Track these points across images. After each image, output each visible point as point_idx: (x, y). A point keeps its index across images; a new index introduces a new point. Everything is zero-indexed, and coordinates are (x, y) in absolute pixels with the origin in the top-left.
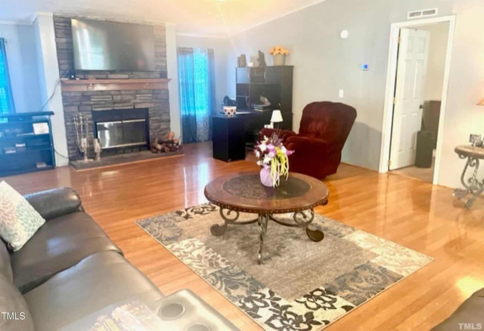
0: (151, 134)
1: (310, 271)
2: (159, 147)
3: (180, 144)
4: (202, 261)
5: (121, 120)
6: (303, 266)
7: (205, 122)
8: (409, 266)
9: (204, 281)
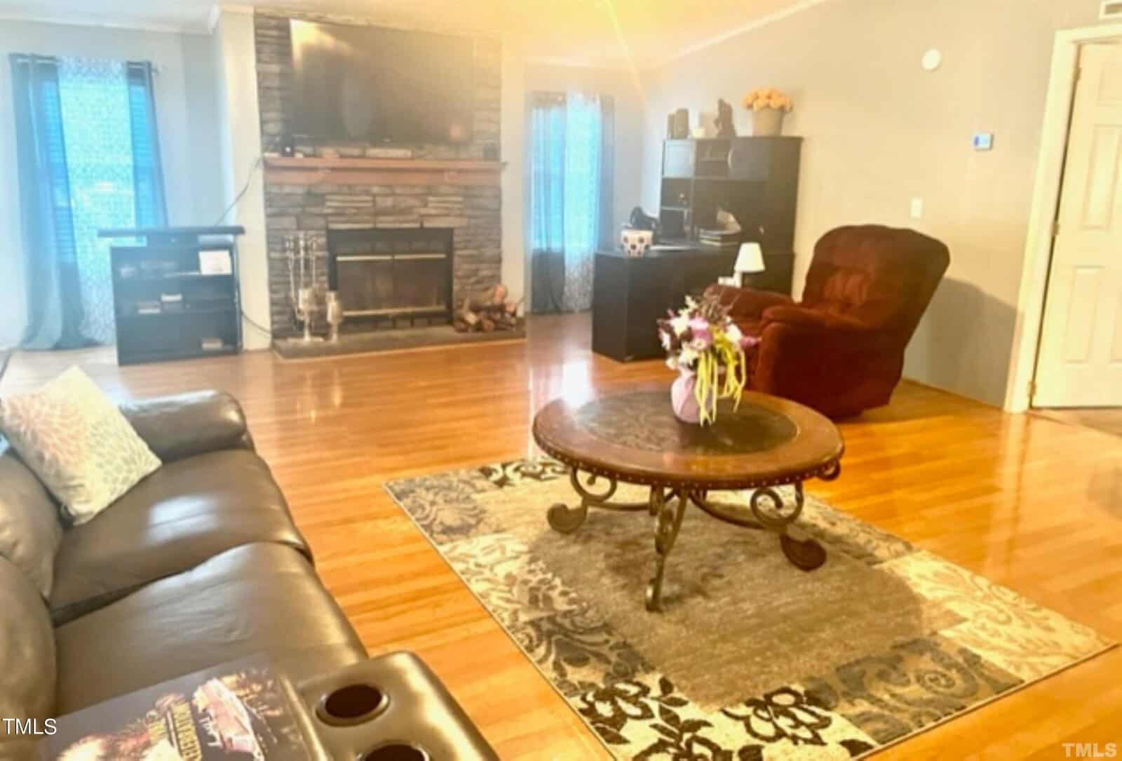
0: (456, 287)
1: (776, 641)
2: (472, 318)
3: (520, 313)
4: (515, 590)
5: (392, 253)
6: (760, 626)
7: (585, 268)
8: (1045, 655)
9: (510, 637)
